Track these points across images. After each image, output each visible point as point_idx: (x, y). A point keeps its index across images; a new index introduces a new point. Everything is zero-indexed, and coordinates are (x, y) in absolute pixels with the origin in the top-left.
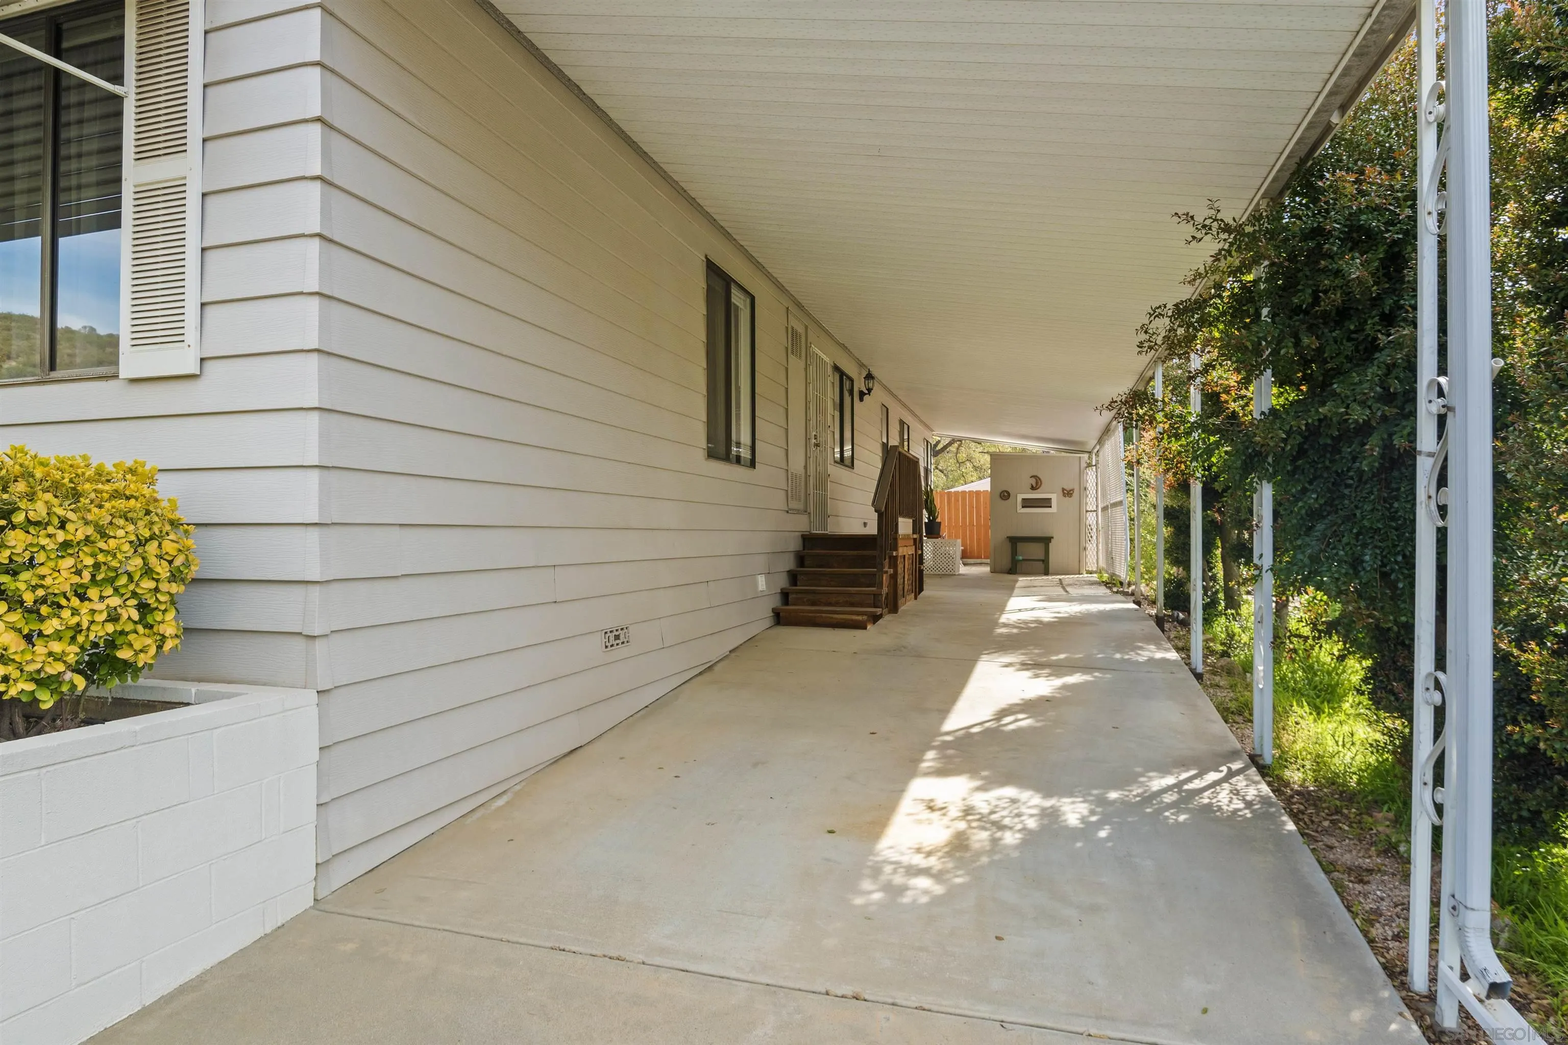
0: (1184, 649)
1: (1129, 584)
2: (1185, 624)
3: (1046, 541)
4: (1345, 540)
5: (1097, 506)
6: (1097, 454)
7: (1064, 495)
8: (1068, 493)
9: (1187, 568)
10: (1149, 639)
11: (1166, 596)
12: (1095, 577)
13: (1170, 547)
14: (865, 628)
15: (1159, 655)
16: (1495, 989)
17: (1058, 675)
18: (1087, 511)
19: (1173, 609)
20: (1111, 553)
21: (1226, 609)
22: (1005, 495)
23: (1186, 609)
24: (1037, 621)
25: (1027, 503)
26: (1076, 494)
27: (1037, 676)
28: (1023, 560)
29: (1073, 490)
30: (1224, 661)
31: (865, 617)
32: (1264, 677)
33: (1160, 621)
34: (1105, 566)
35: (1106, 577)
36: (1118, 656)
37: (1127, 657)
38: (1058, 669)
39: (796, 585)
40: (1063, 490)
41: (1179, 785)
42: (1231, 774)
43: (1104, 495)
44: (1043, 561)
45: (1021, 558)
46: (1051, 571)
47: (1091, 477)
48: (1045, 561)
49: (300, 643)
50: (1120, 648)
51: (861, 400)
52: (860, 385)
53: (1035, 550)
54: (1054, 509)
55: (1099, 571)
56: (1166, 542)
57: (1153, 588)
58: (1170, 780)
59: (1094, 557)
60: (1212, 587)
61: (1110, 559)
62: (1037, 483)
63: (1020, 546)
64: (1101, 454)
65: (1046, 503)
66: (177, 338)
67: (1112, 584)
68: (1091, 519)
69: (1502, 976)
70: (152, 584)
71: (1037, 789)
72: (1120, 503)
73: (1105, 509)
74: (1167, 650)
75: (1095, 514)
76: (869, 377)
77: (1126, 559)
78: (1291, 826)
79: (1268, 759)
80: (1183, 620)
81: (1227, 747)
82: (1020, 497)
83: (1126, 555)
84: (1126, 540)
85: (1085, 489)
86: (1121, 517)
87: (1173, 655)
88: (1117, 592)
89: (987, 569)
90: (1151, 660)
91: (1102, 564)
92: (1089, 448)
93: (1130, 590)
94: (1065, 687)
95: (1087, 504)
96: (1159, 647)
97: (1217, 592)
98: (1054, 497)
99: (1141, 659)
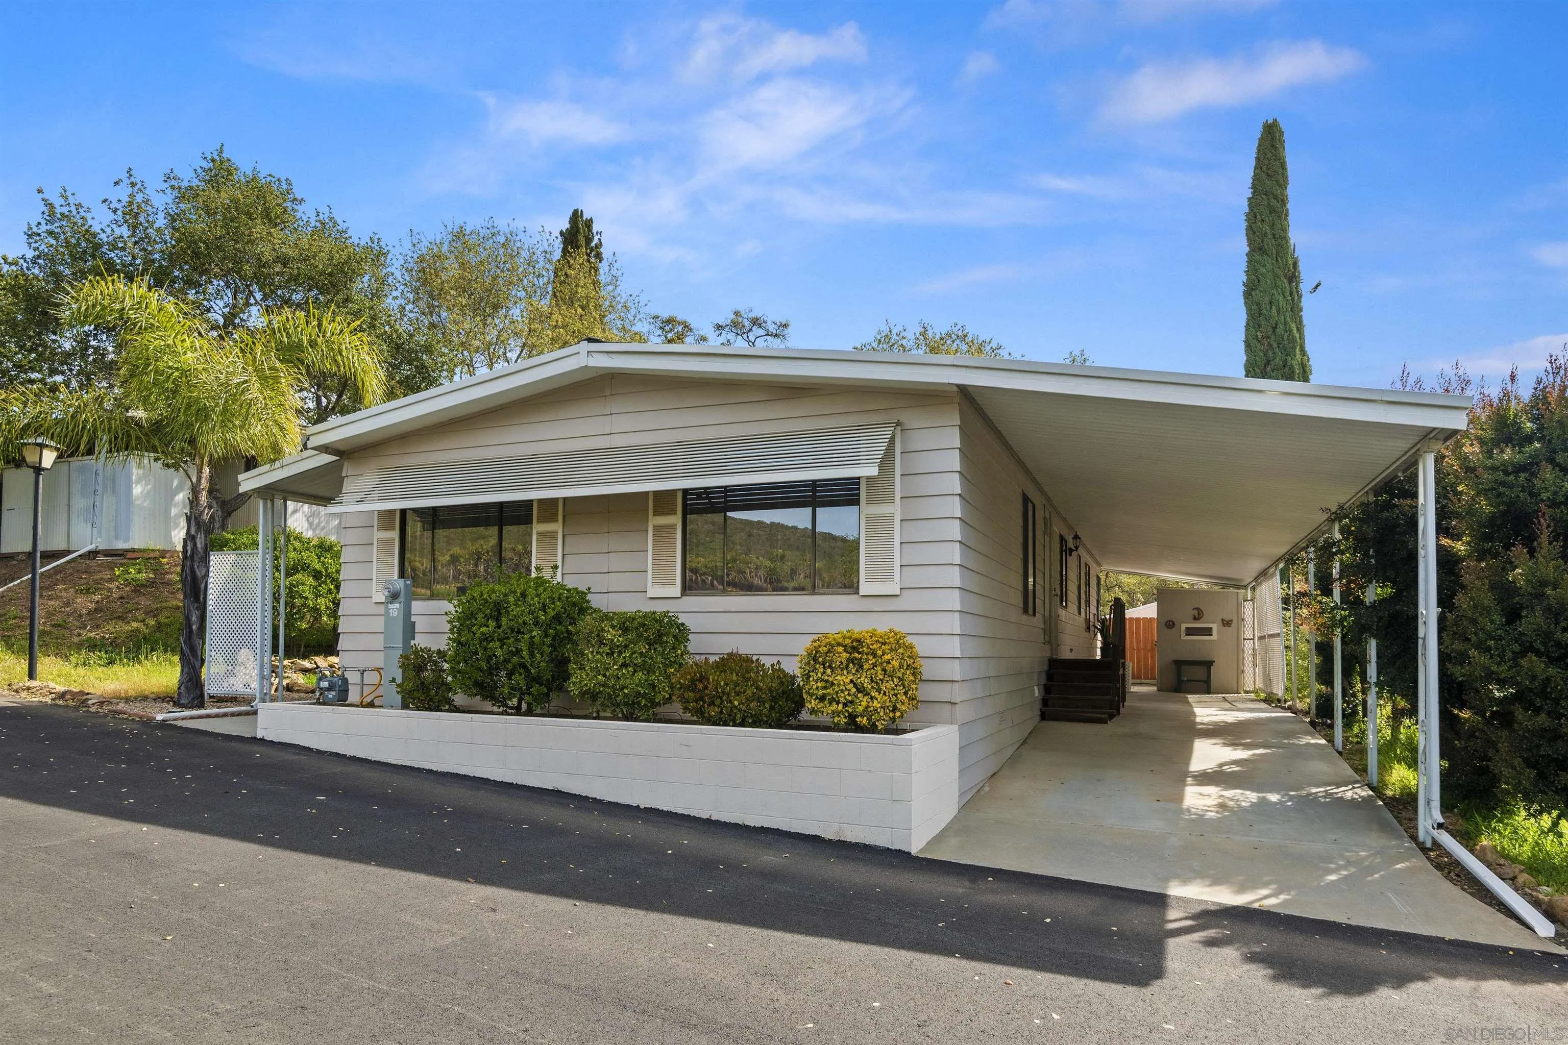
0: (1331, 740)
1: (1285, 701)
2: (1331, 726)
3: (1209, 664)
4: (1410, 670)
5: (1254, 635)
6: (1254, 589)
7: (1224, 625)
8: (1227, 623)
9: (1332, 688)
10: (1307, 733)
11: (1317, 707)
12: (1253, 696)
13: (1320, 671)
14: (1106, 723)
15: (1313, 741)
16: (1440, 826)
17: (1249, 749)
18: (1244, 639)
19: (1322, 717)
20: (1269, 675)
21: (1363, 718)
22: (1170, 625)
23: (1332, 717)
24: (1223, 722)
25: (1190, 632)
26: (1234, 624)
27: (1235, 749)
28: (1188, 680)
29: (1231, 621)
30: (1357, 746)
31: (1106, 716)
32: (1373, 742)
33: (1313, 724)
34: (1262, 686)
35: (1263, 695)
36: (1286, 741)
37: (1291, 742)
38: (1247, 747)
39: (1050, 694)
40: (1223, 620)
41: (1326, 791)
42: (1354, 788)
43: (1261, 627)
44: (1206, 682)
45: (1185, 679)
46: (1212, 690)
47: (1248, 608)
48: (1208, 681)
49: (948, 706)
50: (1288, 738)
51: (1070, 555)
52: (1071, 544)
53: (1199, 672)
54: (1215, 637)
55: (1256, 692)
56: (1317, 668)
57: (1306, 703)
58: (1322, 789)
59: (1252, 678)
60: (1353, 701)
61: (1268, 680)
62: (1199, 614)
63: (1184, 668)
64: (1258, 590)
65: (1208, 632)
66: (890, 579)
67: (1270, 700)
68: (1248, 645)
69: (1441, 820)
70: (913, 679)
71: (1253, 790)
72: (1278, 635)
73: (1261, 638)
74: (1320, 739)
75: (1252, 642)
76: (1076, 537)
77: (1283, 680)
78: (1381, 803)
79: (1375, 784)
80: (1330, 724)
81: (1352, 779)
82: (1184, 626)
83: (1283, 677)
84: (1283, 665)
85: (1243, 620)
86: (1277, 646)
87: (1323, 742)
88: (1276, 706)
89: (1155, 688)
90: (1308, 744)
91: (1260, 685)
92: (1245, 583)
93: (1287, 705)
94: (1254, 755)
95: (1244, 633)
96: (1313, 738)
97: (1356, 705)
98: (1214, 626)
99: (1301, 743)
